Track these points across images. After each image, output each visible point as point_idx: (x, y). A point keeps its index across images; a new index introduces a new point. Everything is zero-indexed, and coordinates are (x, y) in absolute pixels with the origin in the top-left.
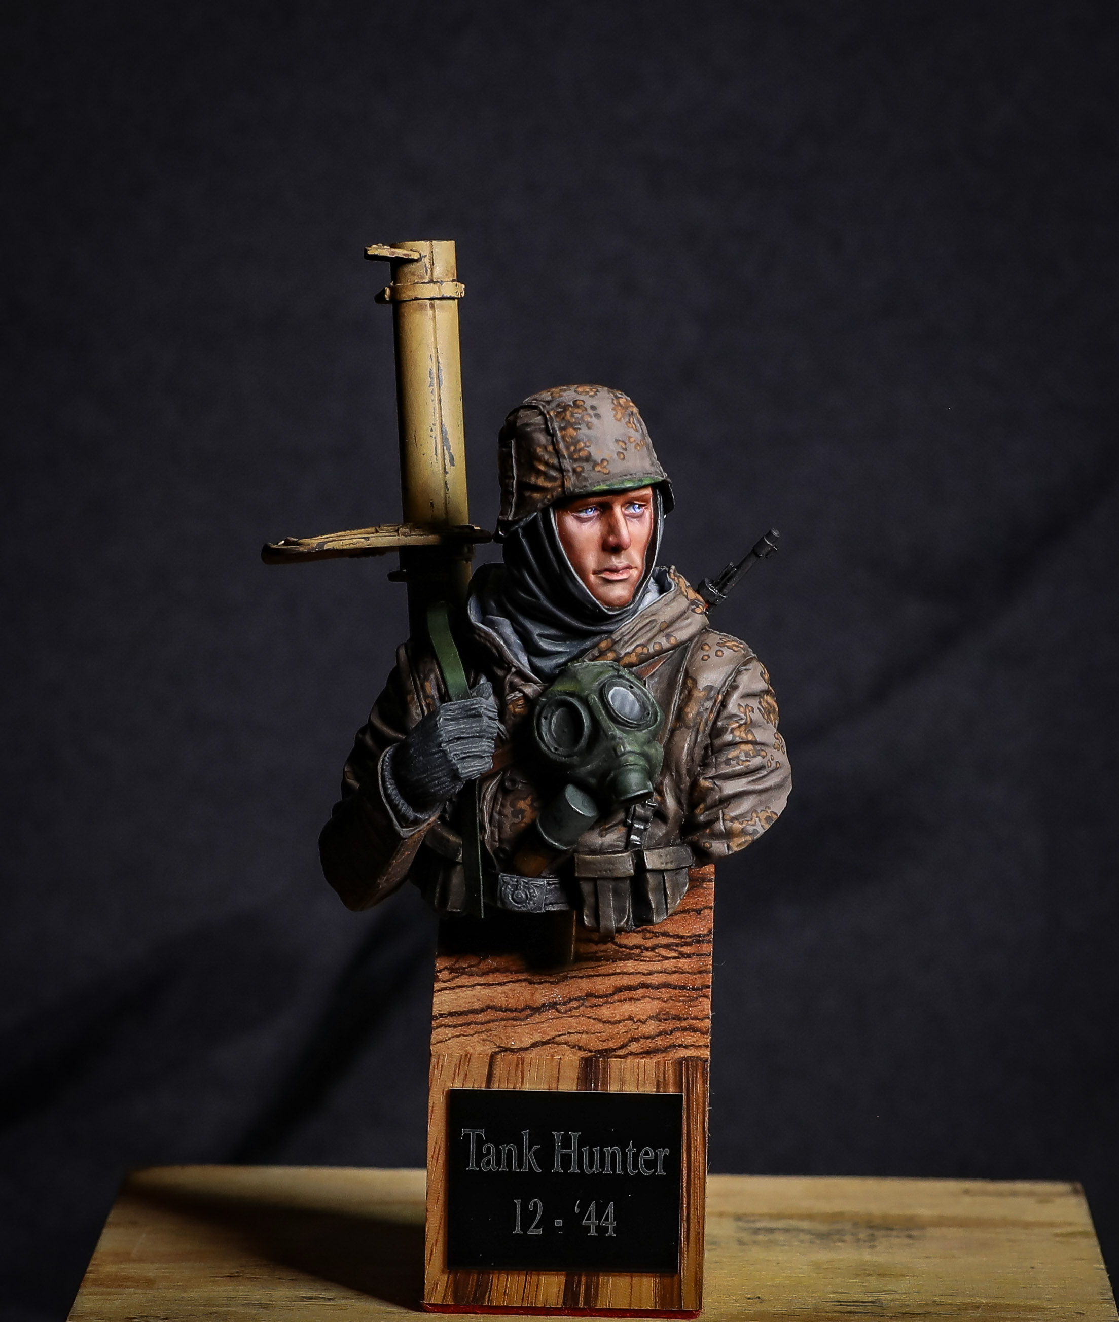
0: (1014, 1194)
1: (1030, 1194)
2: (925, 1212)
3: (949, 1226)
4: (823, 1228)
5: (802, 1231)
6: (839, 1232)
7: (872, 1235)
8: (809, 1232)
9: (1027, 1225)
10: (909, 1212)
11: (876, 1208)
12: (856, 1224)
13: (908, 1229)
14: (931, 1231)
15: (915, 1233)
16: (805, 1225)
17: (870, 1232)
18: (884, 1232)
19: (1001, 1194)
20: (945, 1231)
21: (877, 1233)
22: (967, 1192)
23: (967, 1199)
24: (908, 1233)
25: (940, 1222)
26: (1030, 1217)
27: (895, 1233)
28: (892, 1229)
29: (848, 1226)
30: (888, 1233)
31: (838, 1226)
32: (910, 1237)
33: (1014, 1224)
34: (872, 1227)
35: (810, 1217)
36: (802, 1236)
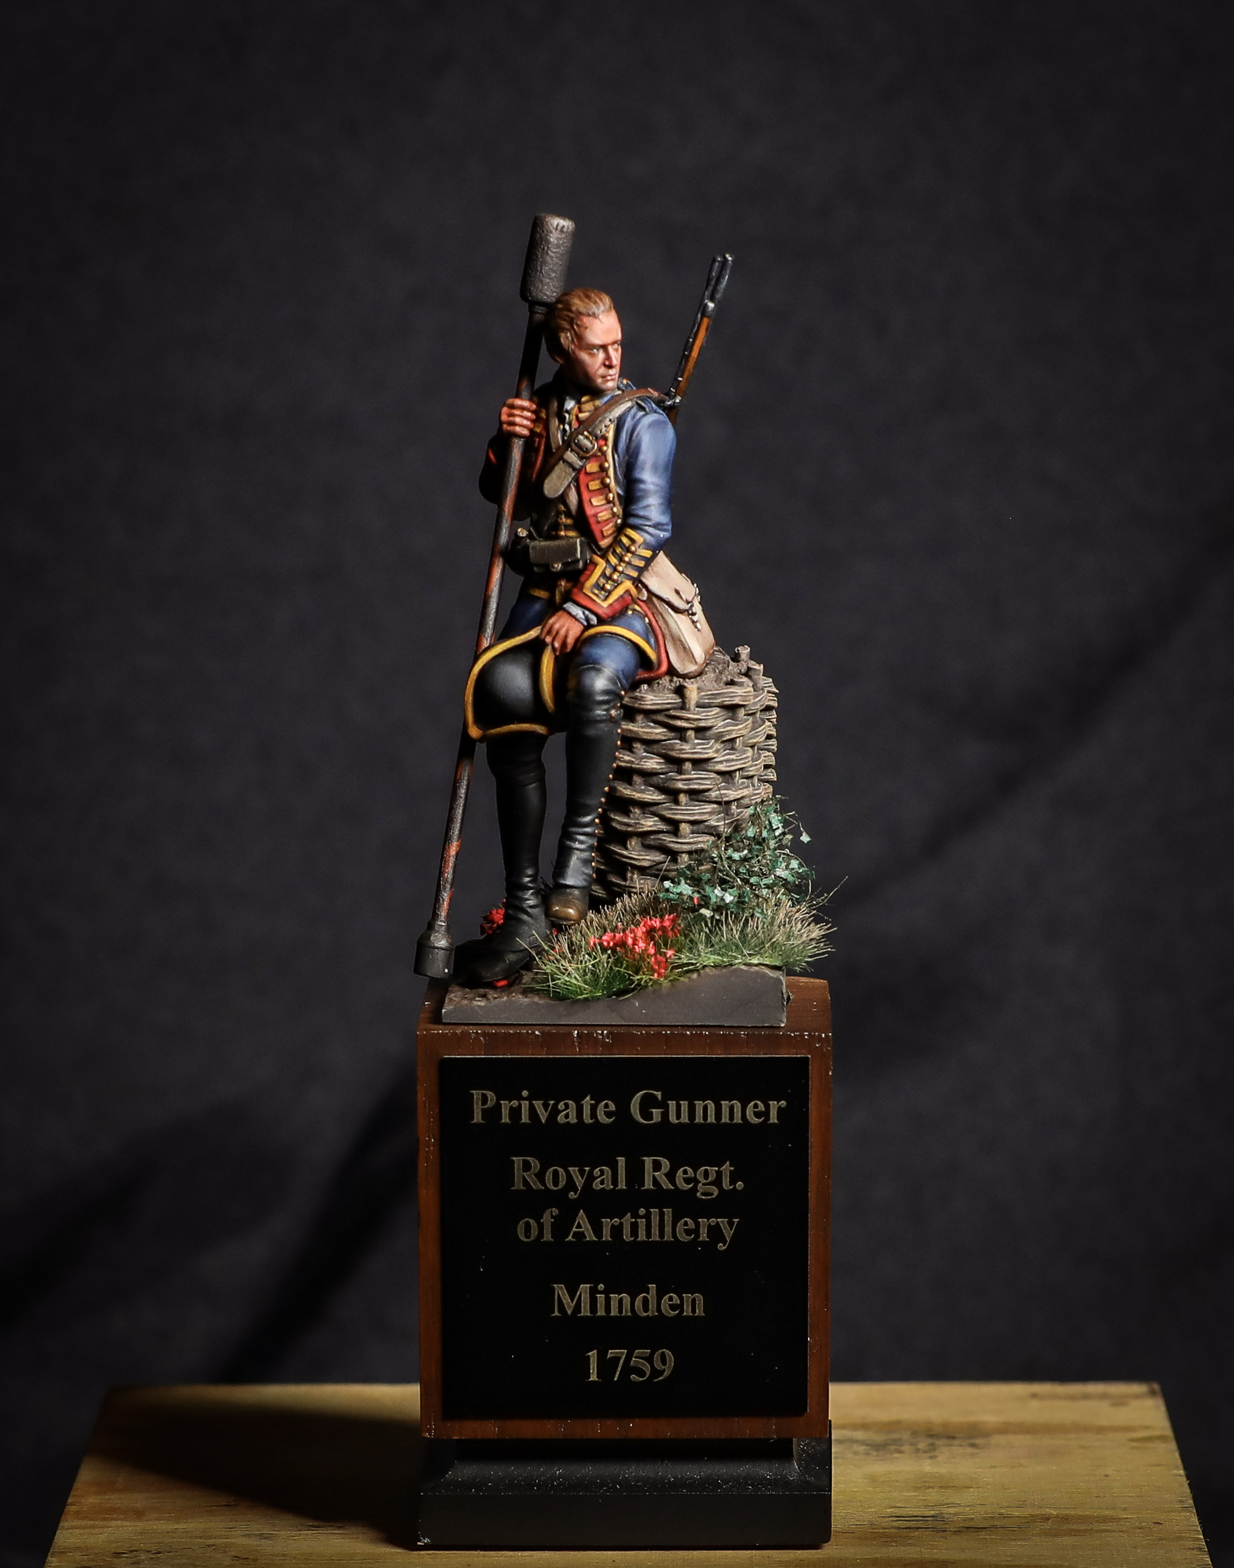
0: (1086, 1397)
1: (1103, 1396)
2: (990, 1418)
3: (1015, 1433)
4: (878, 1438)
5: (857, 1441)
6: (896, 1442)
7: (933, 1444)
8: (863, 1443)
9: (1100, 1430)
10: (972, 1419)
11: (936, 1416)
12: (915, 1434)
13: (971, 1437)
14: (996, 1439)
15: (978, 1441)
16: (859, 1435)
17: (930, 1441)
18: (944, 1441)
19: (1072, 1398)
20: (1012, 1438)
21: (938, 1442)
22: (1034, 1396)
23: (1035, 1404)
24: (972, 1441)
25: (1005, 1429)
26: (1104, 1423)
27: (957, 1442)
28: (954, 1438)
29: (906, 1436)
30: (949, 1441)
31: (895, 1436)
32: (973, 1445)
33: (1086, 1429)
34: (931, 1436)
35: (865, 1426)
36: (856, 1447)
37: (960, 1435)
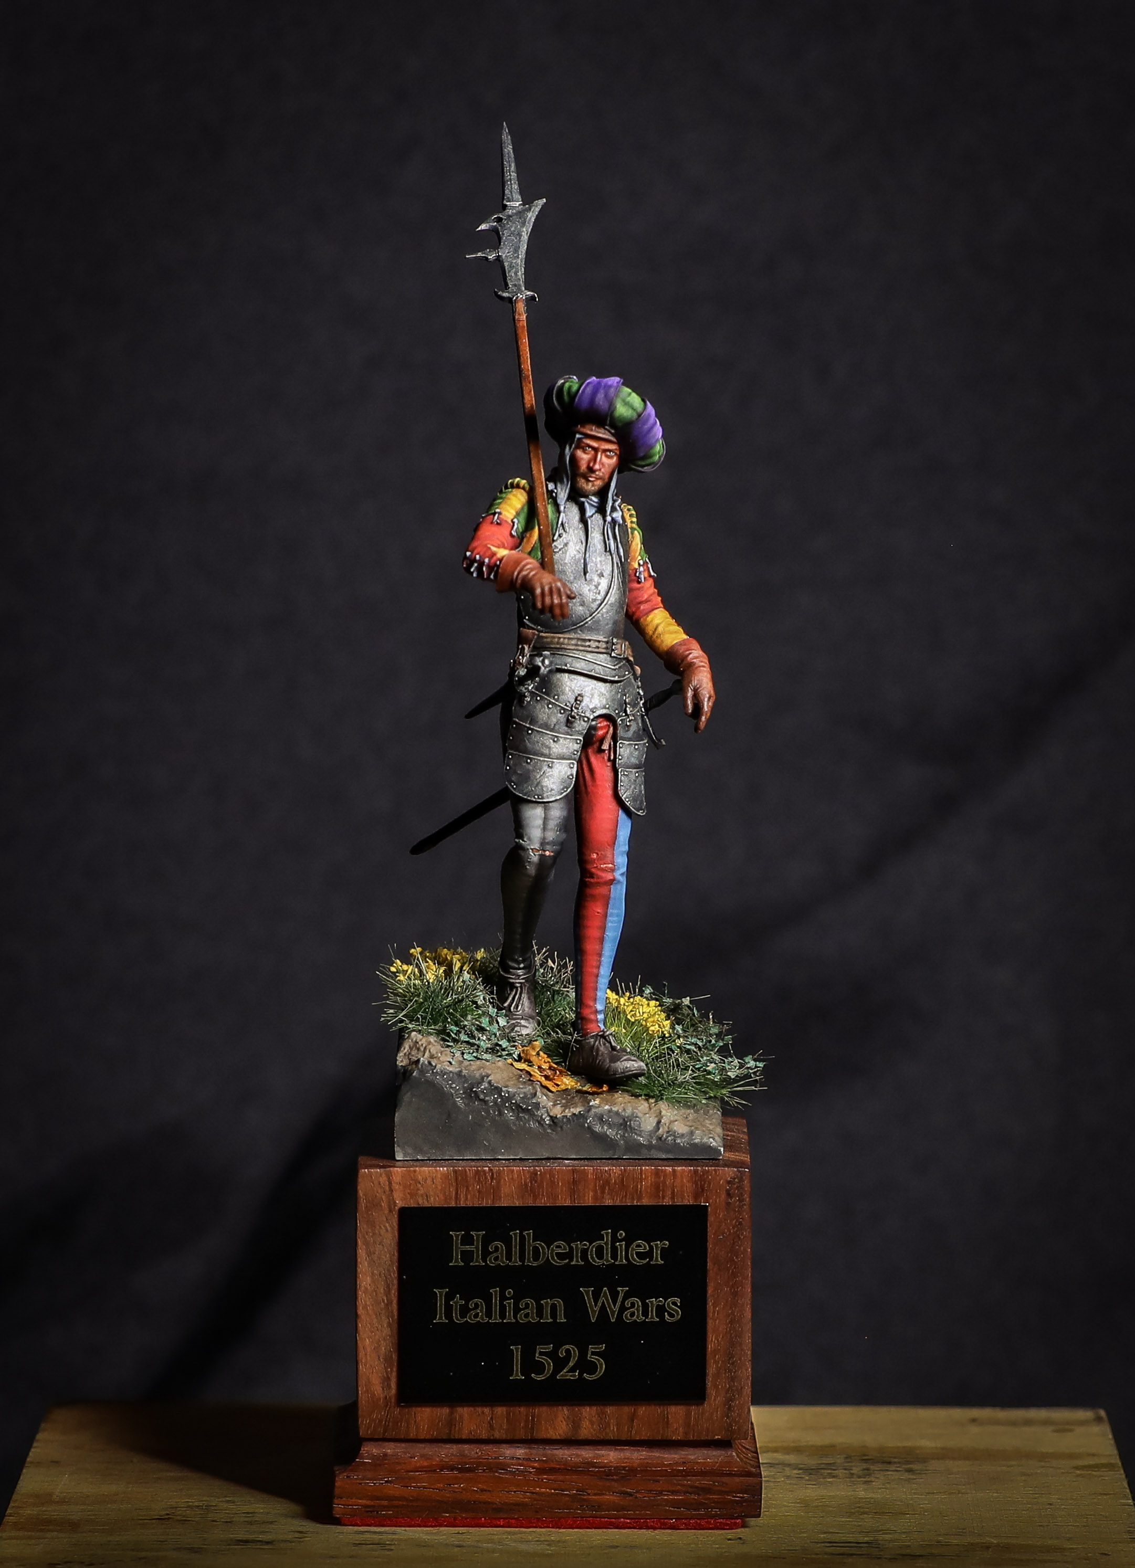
0: (1028, 1423)
1: (1047, 1422)
2: (926, 1444)
3: (954, 1459)
4: (812, 1462)
5: (789, 1465)
6: (829, 1466)
7: (867, 1469)
8: (796, 1467)
9: (1043, 1457)
10: (909, 1443)
11: (871, 1440)
12: (850, 1458)
13: (908, 1462)
14: (934, 1465)
15: (915, 1467)
16: (792, 1458)
17: (865, 1466)
18: (880, 1466)
19: (1014, 1423)
20: (951, 1464)
21: (873, 1467)
22: (974, 1421)
23: (974, 1429)
24: (909, 1466)
25: (944, 1454)
26: (1047, 1449)
27: (892, 1467)
28: (890, 1463)
29: (840, 1460)
30: (885, 1467)
31: (830, 1460)
32: (910, 1471)
33: (1029, 1455)
34: (866, 1461)
35: (797, 1450)
36: (788, 1471)
37: (896, 1460)
